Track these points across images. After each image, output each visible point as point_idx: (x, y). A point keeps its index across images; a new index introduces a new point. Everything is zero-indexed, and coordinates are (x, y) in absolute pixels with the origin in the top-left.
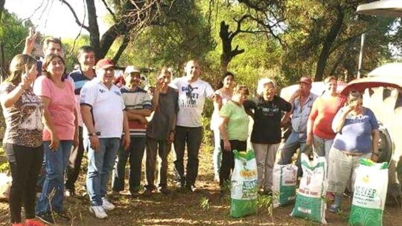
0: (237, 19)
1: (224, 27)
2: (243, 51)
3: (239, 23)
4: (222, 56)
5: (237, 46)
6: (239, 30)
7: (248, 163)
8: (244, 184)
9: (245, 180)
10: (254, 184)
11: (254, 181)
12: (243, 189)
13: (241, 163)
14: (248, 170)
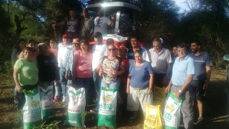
0: (23, 14)
1: (17, 18)
2: (27, 28)
3: (24, 16)
4: (17, 30)
5: (24, 26)
6: (24, 19)
7: (34, 97)
8: (32, 112)
9: (33, 109)
10: (39, 110)
11: (39, 108)
12: (32, 115)
13: (30, 98)
14: (34, 102)
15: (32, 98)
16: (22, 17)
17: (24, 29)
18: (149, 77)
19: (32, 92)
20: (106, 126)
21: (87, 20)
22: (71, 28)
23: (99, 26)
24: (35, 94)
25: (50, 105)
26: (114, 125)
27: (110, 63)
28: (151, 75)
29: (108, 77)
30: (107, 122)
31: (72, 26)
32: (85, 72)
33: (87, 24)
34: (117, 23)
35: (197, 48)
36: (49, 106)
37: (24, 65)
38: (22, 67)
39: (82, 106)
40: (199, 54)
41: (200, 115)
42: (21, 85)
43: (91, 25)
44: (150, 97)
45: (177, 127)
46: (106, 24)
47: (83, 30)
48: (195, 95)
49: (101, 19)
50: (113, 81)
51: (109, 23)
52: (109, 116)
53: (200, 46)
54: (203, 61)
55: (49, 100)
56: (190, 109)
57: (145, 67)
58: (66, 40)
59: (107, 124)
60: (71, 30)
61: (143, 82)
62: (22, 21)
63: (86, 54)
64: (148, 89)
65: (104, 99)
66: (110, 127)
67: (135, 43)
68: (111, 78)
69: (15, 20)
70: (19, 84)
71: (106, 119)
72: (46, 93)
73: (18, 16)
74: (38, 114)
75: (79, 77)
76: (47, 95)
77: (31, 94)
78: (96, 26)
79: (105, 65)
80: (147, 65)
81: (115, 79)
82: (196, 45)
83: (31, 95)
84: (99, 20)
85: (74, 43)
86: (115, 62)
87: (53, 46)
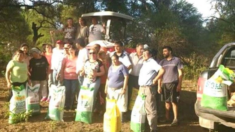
0: (41, 22)
1: (34, 25)
2: (43, 35)
3: (41, 23)
4: (34, 37)
5: (41, 33)
6: (41, 26)
7: (21, 92)
8: (17, 104)
9: (18, 102)
10: (23, 104)
11: (24, 102)
12: (16, 107)
13: (16, 93)
14: (20, 96)
15: (19, 93)
16: (40, 24)
17: (41, 36)
18: (124, 78)
19: (19, 88)
20: (82, 121)
21: (82, 28)
22: (68, 34)
23: (93, 33)
24: (22, 90)
25: (36, 101)
26: (88, 120)
27: (91, 65)
28: (126, 77)
29: (88, 77)
30: (82, 117)
31: (69, 33)
32: (71, 75)
33: (82, 31)
34: (108, 31)
35: (168, 54)
36: (34, 102)
37: (15, 65)
38: (13, 67)
39: (61, 102)
40: (171, 59)
41: (175, 118)
42: (11, 82)
43: (86, 32)
44: (124, 97)
45: (141, 123)
46: (99, 31)
47: (79, 37)
48: (170, 98)
49: (95, 26)
50: (92, 81)
51: (102, 30)
52: (85, 112)
53: (171, 52)
54: (174, 65)
55: (34, 96)
56: (152, 107)
57: (120, 69)
58: (60, 45)
59: (83, 119)
60: (67, 36)
61: (118, 83)
62: (39, 28)
63: (73, 59)
64: (122, 89)
65: (82, 97)
66: (85, 122)
67: (118, 48)
68: (91, 78)
69: (33, 28)
70: (10, 81)
71: (82, 115)
72: (33, 90)
73: (35, 23)
74: (22, 106)
75: (65, 78)
76: (33, 92)
77: (18, 89)
78: (91, 33)
79: (86, 66)
80: (122, 67)
81: (94, 79)
82: (168, 50)
83: (18, 91)
84: (93, 27)
85: (65, 48)
86: (95, 64)
87: (49, 50)
